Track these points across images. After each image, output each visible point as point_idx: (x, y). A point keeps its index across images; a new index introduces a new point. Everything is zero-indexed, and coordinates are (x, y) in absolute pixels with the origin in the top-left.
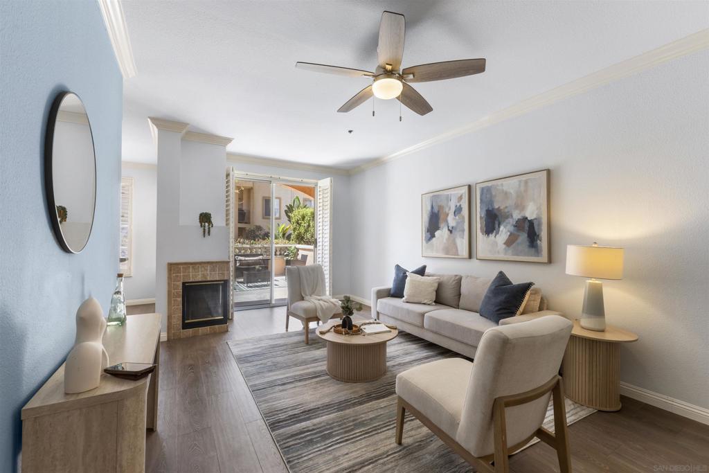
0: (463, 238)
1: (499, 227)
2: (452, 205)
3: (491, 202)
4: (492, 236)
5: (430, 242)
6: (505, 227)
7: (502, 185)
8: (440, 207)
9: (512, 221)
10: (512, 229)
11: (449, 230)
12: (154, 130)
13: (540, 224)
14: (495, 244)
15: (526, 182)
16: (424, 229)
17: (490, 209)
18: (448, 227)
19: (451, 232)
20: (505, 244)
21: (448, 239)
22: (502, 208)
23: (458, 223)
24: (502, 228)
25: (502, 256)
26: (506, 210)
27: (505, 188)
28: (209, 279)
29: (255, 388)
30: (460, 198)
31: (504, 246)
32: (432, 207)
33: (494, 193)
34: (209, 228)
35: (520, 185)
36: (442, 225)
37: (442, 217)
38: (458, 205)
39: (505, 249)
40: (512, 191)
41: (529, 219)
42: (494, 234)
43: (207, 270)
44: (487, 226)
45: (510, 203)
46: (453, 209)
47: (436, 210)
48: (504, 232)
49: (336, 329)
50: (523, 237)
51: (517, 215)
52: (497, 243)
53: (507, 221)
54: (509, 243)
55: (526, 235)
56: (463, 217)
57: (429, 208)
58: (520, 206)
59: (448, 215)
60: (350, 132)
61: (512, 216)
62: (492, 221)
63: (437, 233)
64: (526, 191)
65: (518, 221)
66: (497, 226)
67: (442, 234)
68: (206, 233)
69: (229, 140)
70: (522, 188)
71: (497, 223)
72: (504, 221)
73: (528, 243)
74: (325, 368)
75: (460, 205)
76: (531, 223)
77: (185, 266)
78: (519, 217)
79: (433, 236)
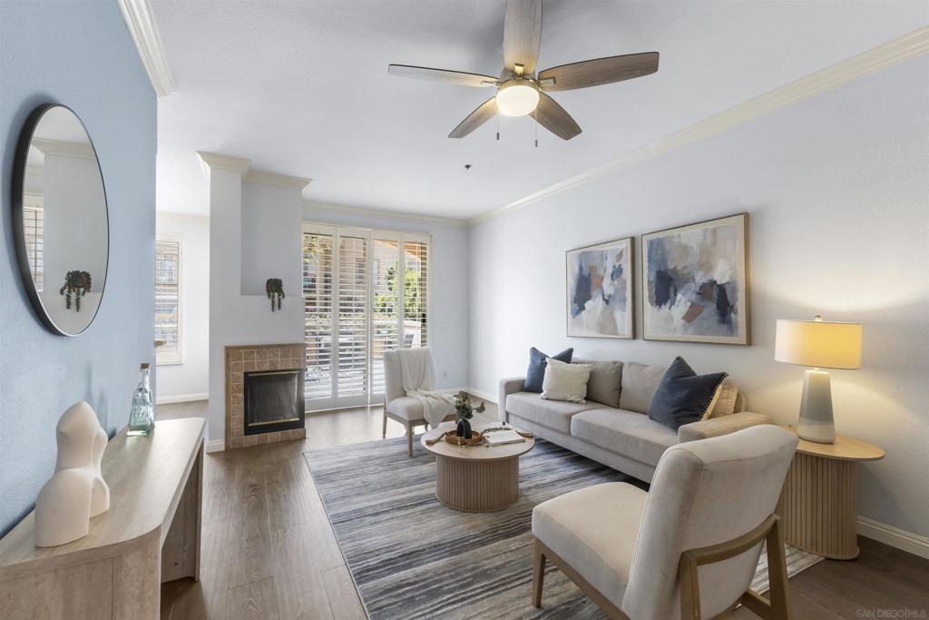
0: (624, 310)
1: (675, 295)
2: (609, 265)
3: (664, 261)
4: (665, 308)
5: (578, 317)
6: (684, 295)
7: (679, 236)
8: (592, 269)
9: (694, 287)
10: (694, 297)
11: (604, 299)
12: (206, 169)
13: (734, 290)
14: (670, 319)
15: (714, 231)
16: (569, 299)
17: (663, 270)
18: (603, 296)
19: (607, 302)
20: (683, 318)
21: (603, 313)
22: (679, 268)
23: (617, 290)
24: (679, 296)
25: (679, 336)
26: (685, 272)
27: (684, 241)
28: (279, 368)
29: (337, 520)
30: (620, 255)
31: (683, 322)
32: (581, 269)
33: (667, 248)
34: (279, 300)
35: (705, 237)
36: (594, 293)
37: (594, 281)
38: (617, 265)
39: (684, 325)
40: (694, 245)
41: (719, 283)
42: (668, 305)
43: (276, 356)
44: (657, 293)
45: (691, 261)
46: (610, 270)
47: (586, 272)
48: (682, 303)
49: (450, 438)
50: (710, 309)
51: (701, 278)
52: (672, 317)
53: (687, 286)
54: (690, 317)
55: (715, 306)
56: (624, 282)
57: (576, 270)
58: (706, 266)
59: (602, 279)
60: (468, 167)
61: (694, 280)
62: (665, 287)
63: (588, 305)
64: (714, 243)
65: (703, 286)
66: (672, 294)
67: (594, 305)
68: (276, 306)
69: (306, 182)
70: (709, 240)
71: (672, 289)
72: (682, 287)
73: (717, 318)
74: (433, 490)
75: (620, 265)
76: (722, 289)
77: (248, 350)
78: (704, 280)
79: (582, 308)
